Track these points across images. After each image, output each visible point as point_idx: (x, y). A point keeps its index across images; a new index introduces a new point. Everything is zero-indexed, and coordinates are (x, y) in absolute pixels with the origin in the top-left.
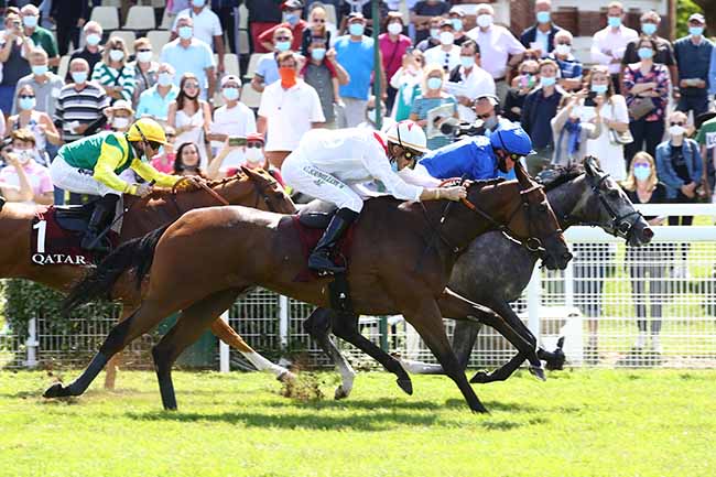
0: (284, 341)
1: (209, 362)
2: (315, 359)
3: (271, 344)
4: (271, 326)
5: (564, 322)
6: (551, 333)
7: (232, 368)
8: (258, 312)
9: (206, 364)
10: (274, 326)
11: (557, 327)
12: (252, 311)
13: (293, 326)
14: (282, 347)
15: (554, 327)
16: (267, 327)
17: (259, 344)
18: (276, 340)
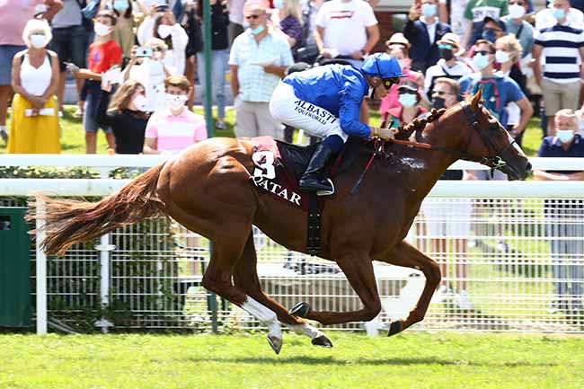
0: (105, 300)
1: (25, 323)
2: (138, 320)
3: (92, 304)
4: (91, 285)
5: (404, 283)
6: (391, 294)
7: (50, 330)
8: (78, 269)
9: (21, 325)
10: (95, 285)
11: (397, 287)
12: (71, 269)
13: (115, 285)
14: (103, 307)
15: (394, 288)
16: (87, 286)
17: (78, 303)
18: (97, 299)
